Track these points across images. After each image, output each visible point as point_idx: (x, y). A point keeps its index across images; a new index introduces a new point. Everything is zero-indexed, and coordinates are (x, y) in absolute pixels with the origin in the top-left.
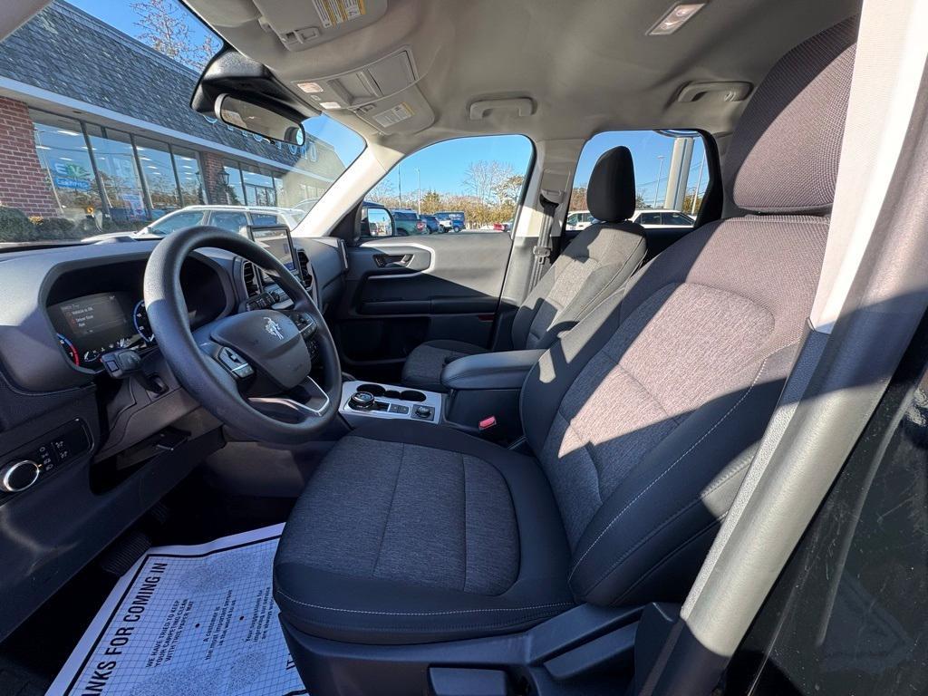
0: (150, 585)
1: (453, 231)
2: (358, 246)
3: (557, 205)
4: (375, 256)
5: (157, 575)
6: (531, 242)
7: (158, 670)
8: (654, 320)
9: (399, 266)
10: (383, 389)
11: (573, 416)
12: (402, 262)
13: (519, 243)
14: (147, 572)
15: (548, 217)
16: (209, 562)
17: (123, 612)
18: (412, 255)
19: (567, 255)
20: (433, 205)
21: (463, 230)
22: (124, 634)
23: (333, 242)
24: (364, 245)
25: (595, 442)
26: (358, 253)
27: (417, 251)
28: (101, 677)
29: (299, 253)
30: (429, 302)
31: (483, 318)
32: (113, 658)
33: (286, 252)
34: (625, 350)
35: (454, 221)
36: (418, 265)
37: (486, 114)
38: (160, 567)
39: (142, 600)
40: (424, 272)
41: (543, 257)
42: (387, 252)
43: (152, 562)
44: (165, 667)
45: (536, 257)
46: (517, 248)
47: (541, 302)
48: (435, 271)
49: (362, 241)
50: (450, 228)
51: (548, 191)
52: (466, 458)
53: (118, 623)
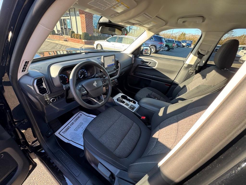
0: (79, 117)
1: (186, 47)
2: (138, 57)
3: (204, 55)
4: (141, 61)
5: (80, 116)
6: (189, 66)
7: (75, 132)
8: (193, 116)
9: (147, 65)
10: (127, 97)
11: (160, 129)
12: (148, 64)
13: (185, 65)
14: (79, 115)
15: (199, 59)
16: (88, 118)
17: (74, 120)
18: (151, 62)
19: (201, 74)
20: (182, 37)
21: (190, 47)
22: (73, 123)
23: (131, 56)
24: (140, 57)
25: (159, 140)
26: (137, 59)
27: (152, 61)
28: (68, 128)
29: (117, 61)
30: (152, 76)
31: (166, 85)
32: (71, 126)
33: (113, 61)
34: (181, 119)
35: (187, 44)
36: (152, 65)
37: (184, 22)
38: (81, 115)
39: (77, 119)
40: (153, 68)
41: (192, 72)
42: (145, 60)
43: (80, 113)
44: (76, 132)
45: (190, 71)
46: (184, 67)
47: (185, 86)
48: (157, 68)
49: (139, 56)
50: (185, 46)
51: (201, 50)
52: (134, 124)
53: (73, 121)
